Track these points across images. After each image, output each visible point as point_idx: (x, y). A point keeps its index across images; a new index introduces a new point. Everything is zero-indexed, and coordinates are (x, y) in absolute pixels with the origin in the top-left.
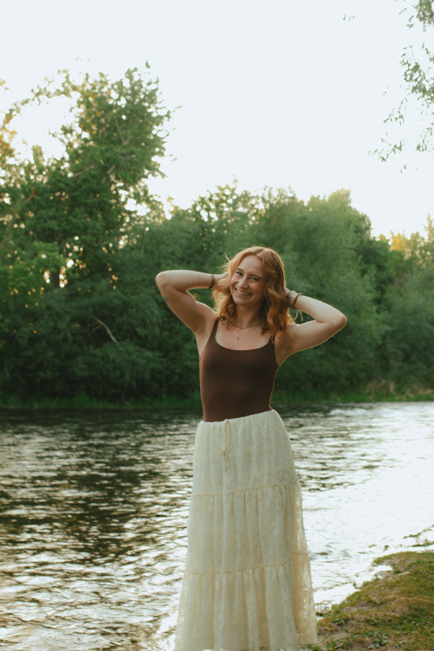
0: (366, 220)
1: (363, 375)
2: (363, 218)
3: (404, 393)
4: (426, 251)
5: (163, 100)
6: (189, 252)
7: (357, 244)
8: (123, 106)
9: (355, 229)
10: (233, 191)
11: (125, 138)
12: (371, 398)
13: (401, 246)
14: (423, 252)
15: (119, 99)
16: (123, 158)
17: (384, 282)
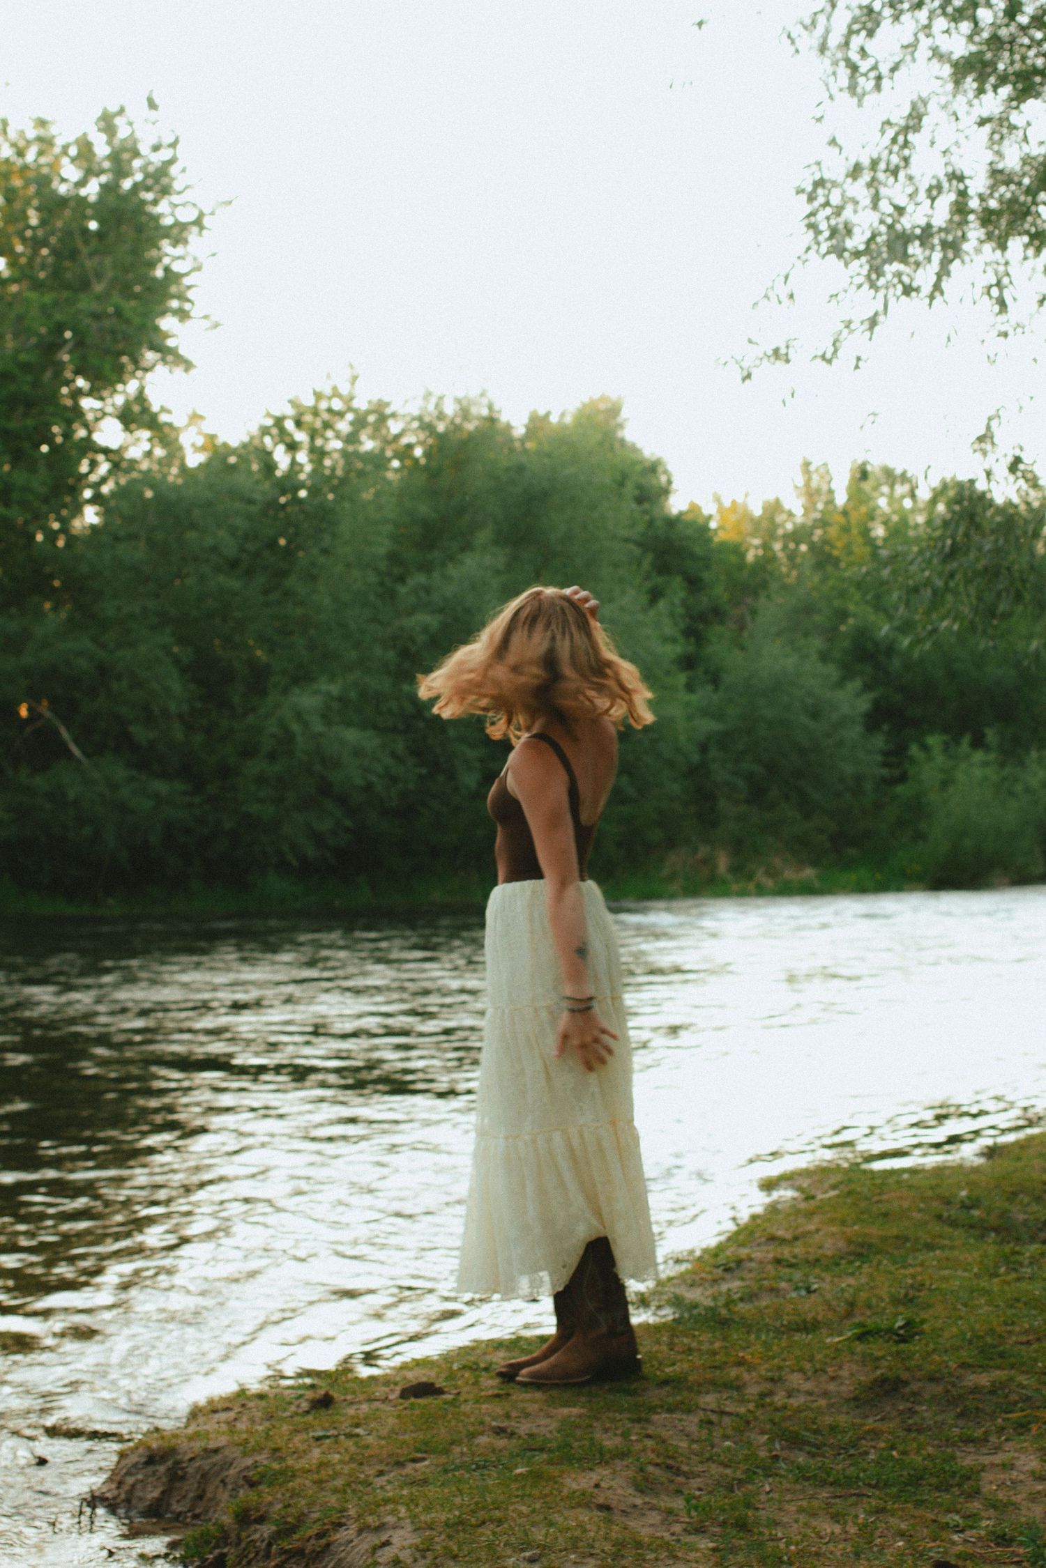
0: (660, 469)
1: (656, 835)
2: (653, 468)
3: (750, 877)
4: (798, 543)
5: (187, 187)
6: (250, 546)
7: (640, 528)
8: (93, 199)
9: (636, 492)
10: (349, 399)
11: (99, 276)
12: (675, 887)
13: (740, 533)
14: (792, 545)
15: (82, 183)
16: (95, 325)
17: (703, 618)
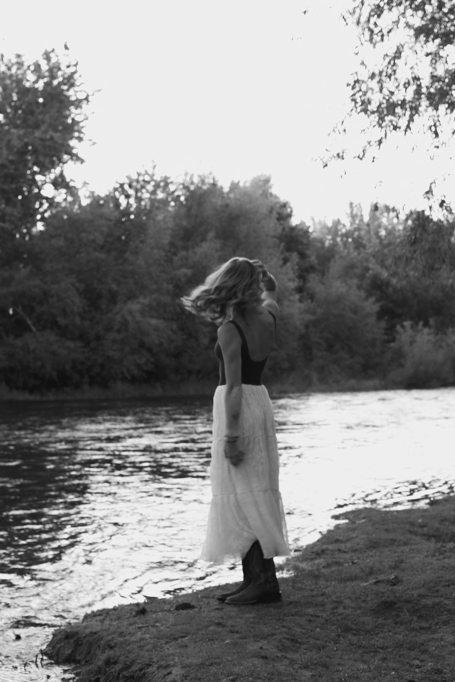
0: (288, 206)
1: (286, 365)
2: (285, 206)
3: (327, 383)
4: (347, 238)
5: (82, 84)
6: (109, 240)
7: (279, 231)
8: (41, 89)
9: (277, 216)
10: (152, 176)
11: (44, 122)
13: (322, 234)
14: (345, 239)
15: (36, 82)
16: (41, 144)
17: (306, 270)
